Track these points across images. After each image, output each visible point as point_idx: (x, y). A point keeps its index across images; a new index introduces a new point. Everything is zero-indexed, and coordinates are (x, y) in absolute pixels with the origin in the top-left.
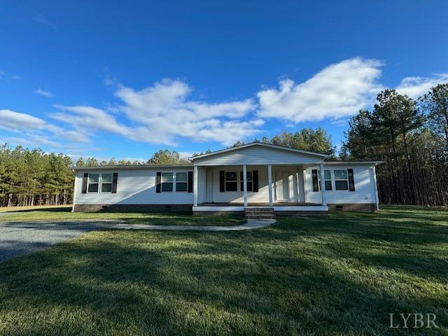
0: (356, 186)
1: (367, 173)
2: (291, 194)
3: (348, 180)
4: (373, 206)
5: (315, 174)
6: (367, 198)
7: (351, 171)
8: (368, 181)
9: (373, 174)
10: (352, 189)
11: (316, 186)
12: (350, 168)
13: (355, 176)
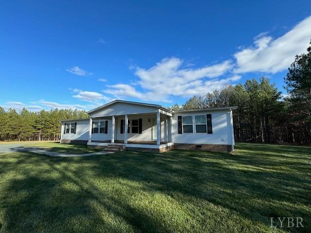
0: (214, 129)
1: (224, 117)
2: (163, 135)
3: (206, 124)
4: (229, 147)
5: (180, 120)
6: (223, 140)
7: (209, 116)
8: (225, 124)
9: (230, 119)
10: (210, 132)
11: (180, 129)
12: (209, 113)
13: (212, 120)
